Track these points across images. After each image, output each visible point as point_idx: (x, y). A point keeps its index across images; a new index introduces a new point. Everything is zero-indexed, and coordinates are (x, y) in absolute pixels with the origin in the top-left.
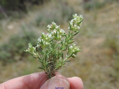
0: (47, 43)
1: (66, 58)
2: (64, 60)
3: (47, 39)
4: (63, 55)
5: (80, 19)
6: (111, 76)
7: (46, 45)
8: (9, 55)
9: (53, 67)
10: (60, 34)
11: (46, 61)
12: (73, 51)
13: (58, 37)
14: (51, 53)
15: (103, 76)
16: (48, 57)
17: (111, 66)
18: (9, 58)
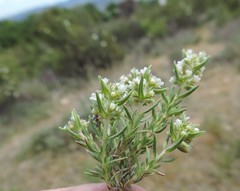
0: (113, 105)
1: (163, 152)
2: (158, 157)
3: (113, 93)
4: (155, 141)
5: (201, 60)
6: (211, 175)
7: (110, 111)
8: (61, 142)
9: (128, 173)
10: (152, 86)
11: (108, 154)
12: (184, 133)
13: (145, 94)
14: (122, 133)
15: (199, 176)
16: (116, 145)
17: (212, 160)
18: (61, 147)
